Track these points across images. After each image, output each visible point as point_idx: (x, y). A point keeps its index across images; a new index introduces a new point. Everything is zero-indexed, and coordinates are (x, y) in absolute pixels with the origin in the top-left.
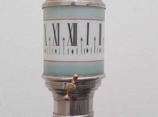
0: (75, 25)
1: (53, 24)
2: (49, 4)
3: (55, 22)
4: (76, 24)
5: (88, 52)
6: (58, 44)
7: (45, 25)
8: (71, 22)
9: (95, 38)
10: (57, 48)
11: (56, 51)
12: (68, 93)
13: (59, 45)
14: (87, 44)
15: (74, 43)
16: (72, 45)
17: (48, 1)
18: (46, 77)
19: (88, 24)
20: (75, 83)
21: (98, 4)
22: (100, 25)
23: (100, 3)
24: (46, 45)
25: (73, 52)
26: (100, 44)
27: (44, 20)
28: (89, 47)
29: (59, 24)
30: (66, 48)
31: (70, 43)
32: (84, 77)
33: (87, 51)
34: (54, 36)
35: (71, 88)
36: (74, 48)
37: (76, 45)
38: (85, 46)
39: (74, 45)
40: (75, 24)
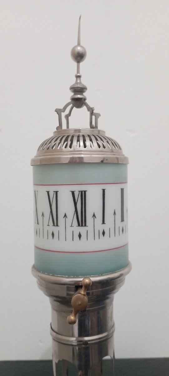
0: (83, 194)
1: (48, 192)
2: (41, 160)
3: (52, 189)
4: (85, 192)
5: (105, 235)
6: (55, 224)
7: (36, 192)
8: (77, 189)
9: (115, 213)
10: (55, 229)
11: (53, 234)
12: (75, 311)
13: (57, 225)
14: (103, 223)
15: (82, 221)
16: (79, 225)
17: (40, 156)
18: (38, 276)
19: (104, 190)
20: (86, 294)
21: (117, 159)
22: (122, 190)
23: (121, 156)
24: (38, 224)
25: (80, 236)
26: (122, 220)
27: (35, 184)
28: (106, 227)
29: (57, 192)
30: (70, 230)
31: (75, 223)
32: (99, 276)
33: (104, 233)
34: (50, 210)
35: (80, 303)
36: (82, 230)
37: (85, 225)
38: (99, 227)
39: (82, 226)
40: (83, 192)
